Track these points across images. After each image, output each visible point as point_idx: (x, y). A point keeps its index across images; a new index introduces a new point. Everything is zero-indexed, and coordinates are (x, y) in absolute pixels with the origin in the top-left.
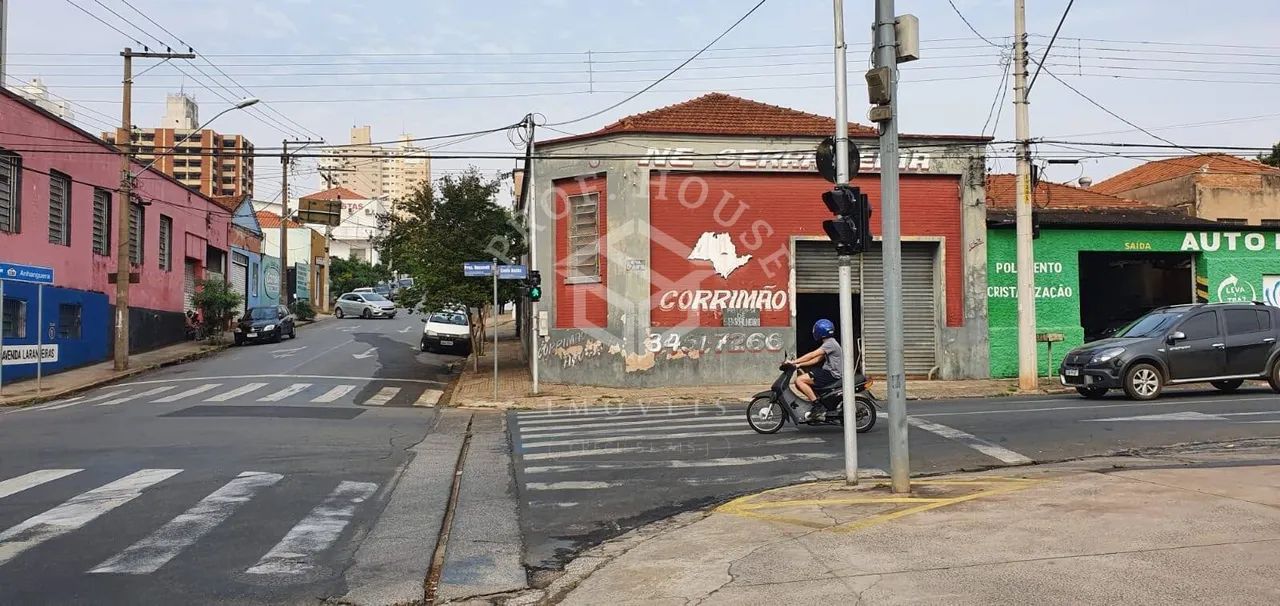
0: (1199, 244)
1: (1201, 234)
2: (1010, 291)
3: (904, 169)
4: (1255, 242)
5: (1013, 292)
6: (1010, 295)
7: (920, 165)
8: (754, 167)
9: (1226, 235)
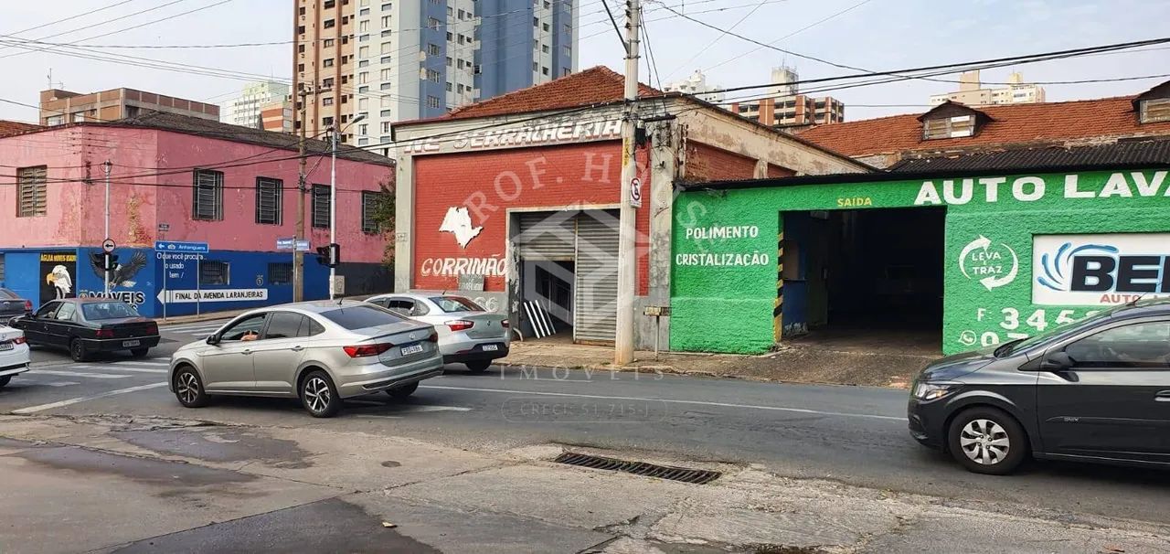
0: (941, 196)
1: (945, 182)
2: (699, 259)
3: (597, 137)
4: (1029, 189)
5: (702, 259)
6: (699, 264)
7: (612, 130)
8: (481, 146)
9: (982, 181)
